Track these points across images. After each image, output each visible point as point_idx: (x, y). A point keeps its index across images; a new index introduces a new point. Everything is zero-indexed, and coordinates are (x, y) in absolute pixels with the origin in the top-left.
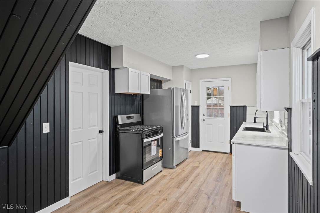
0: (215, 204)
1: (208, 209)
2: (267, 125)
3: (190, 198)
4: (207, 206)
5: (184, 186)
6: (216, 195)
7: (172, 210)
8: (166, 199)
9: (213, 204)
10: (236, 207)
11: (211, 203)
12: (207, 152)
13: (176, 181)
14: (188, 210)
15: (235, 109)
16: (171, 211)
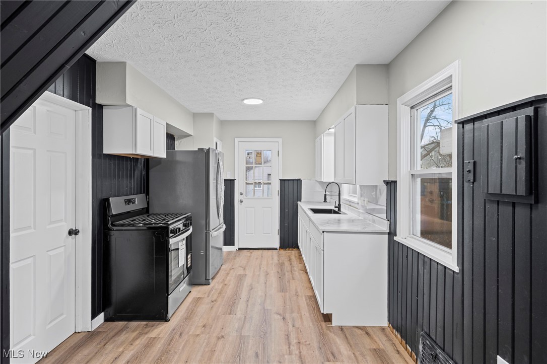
0: (297, 325)
1: (292, 334)
2: (339, 205)
3: (257, 325)
4: (289, 331)
5: (238, 309)
6: (292, 312)
7: (241, 351)
8: (223, 337)
9: (293, 326)
10: (324, 323)
11: (290, 326)
12: (246, 251)
13: (223, 303)
14: (264, 344)
15: (286, 183)
16: (240, 353)
